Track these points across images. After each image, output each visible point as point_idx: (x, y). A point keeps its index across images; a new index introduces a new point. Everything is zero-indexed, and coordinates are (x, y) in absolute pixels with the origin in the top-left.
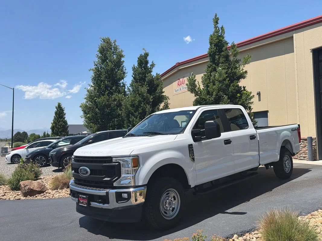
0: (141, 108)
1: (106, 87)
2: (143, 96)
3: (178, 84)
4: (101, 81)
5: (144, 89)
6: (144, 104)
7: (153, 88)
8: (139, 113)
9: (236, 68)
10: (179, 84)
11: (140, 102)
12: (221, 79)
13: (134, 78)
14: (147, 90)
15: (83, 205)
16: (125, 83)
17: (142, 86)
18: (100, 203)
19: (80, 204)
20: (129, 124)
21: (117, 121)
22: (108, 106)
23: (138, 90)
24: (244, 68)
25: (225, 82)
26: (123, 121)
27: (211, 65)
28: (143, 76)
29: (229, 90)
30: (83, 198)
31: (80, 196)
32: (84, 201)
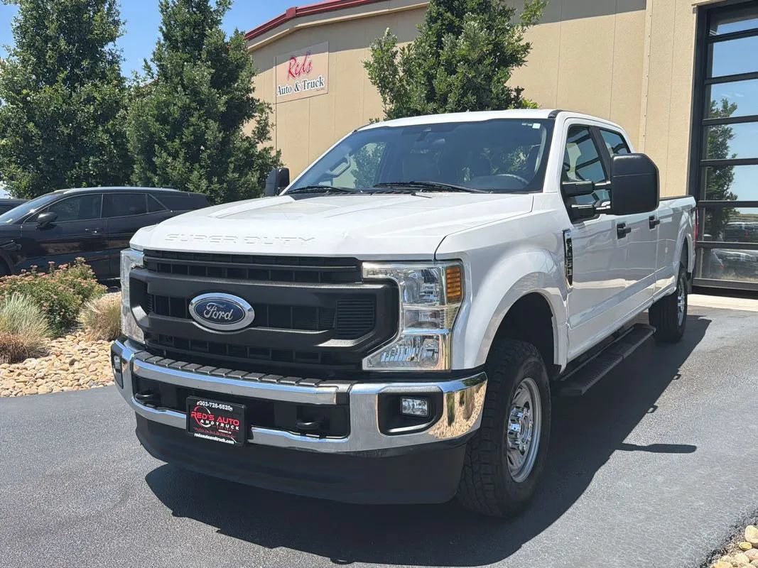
0: (191, 129)
1: (62, 59)
2: (195, 93)
3: (290, 72)
4: (47, 39)
5: (202, 73)
6: (200, 117)
7: (225, 74)
8: (183, 144)
9: (504, 31)
10: (293, 71)
11: (186, 111)
12: (475, 56)
13: (166, 37)
14: (209, 77)
15: (216, 439)
16: (118, 53)
17: (193, 59)
19: (196, 435)
20: (149, 174)
21: (95, 164)
22: (69, 117)
23: (179, 74)
24: (524, 36)
25: (480, 67)
26: (128, 162)
27: (440, 14)
28: (197, 31)
29: (492, 92)
30: (218, 413)
31: (202, 403)
32: (222, 425)
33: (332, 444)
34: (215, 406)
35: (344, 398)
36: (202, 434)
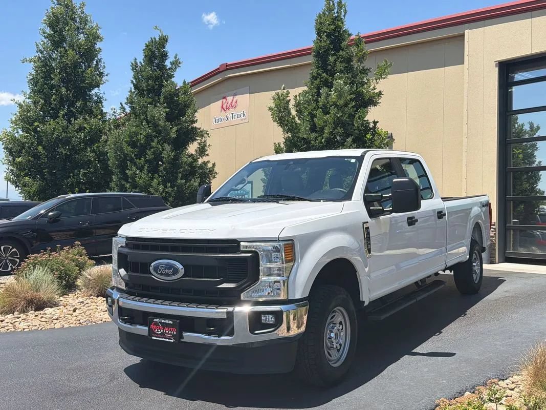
0: (152, 150)
1: (62, 102)
2: (156, 126)
3: (222, 107)
4: (52, 87)
5: (159, 112)
6: (158, 142)
7: (177, 112)
8: (146, 161)
9: (363, 84)
10: (224, 107)
11: (149, 138)
12: (341, 102)
13: (136, 87)
14: (164, 114)
15: (164, 339)
16: (101, 95)
17: (154, 103)
18: (210, 334)
19: (153, 338)
20: (123, 182)
21: (85, 174)
22: (67, 142)
23: (145, 113)
24: (377, 86)
25: (346, 109)
26: (108, 173)
27: (318, 74)
28: (157, 83)
29: (354, 125)
30: (164, 325)
31: (156, 320)
32: (167, 332)
33: (225, 340)
34: (163, 321)
35: (230, 315)
36: (156, 337)
